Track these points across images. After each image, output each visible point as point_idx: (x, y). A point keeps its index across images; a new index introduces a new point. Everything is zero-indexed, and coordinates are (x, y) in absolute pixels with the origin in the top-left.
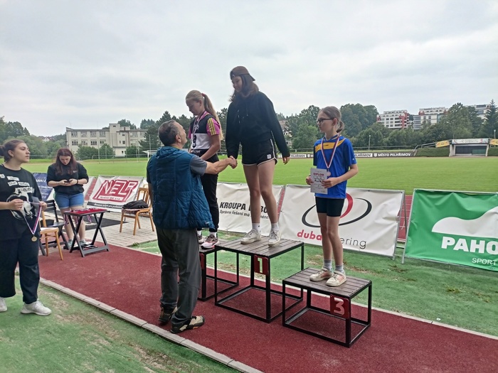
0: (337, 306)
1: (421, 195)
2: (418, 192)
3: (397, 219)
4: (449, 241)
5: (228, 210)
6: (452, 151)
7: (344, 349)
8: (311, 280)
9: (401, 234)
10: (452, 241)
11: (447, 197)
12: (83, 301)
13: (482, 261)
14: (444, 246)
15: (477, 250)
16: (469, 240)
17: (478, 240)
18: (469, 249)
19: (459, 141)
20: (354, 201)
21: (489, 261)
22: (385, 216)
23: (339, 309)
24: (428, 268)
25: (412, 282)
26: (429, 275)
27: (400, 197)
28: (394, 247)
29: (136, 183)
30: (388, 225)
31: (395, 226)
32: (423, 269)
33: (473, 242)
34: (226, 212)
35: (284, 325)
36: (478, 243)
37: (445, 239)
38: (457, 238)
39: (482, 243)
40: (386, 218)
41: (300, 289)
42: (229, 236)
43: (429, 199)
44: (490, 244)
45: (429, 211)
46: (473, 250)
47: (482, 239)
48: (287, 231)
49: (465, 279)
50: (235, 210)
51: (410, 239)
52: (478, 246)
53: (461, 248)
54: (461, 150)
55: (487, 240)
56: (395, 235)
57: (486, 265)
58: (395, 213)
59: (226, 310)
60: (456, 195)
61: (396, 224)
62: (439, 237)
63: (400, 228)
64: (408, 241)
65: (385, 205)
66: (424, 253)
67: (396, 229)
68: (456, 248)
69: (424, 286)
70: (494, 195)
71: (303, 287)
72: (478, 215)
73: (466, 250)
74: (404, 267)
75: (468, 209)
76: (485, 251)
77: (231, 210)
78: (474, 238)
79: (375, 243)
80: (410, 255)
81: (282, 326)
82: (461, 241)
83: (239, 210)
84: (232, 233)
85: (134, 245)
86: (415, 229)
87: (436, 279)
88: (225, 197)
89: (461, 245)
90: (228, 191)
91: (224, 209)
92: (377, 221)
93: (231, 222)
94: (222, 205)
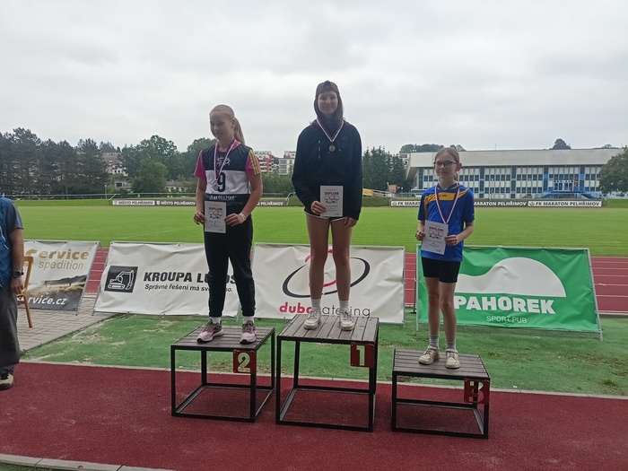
3: (402, 280)
4: (460, 301)
5: (160, 283)
7: (483, 442)
10: (464, 300)
13: (496, 318)
14: (456, 306)
15: (489, 307)
16: (479, 297)
17: (489, 297)
18: (482, 308)
21: (503, 318)
22: (387, 277)
27: (401, 254)
28: (402, 312)
30: (392, 288)
31: (401, 289)
33: (484, 299)
34: (157, 287)
36: (489, 300)
37: (456, 298)
38: (468, 296)
39: (493, 299)
40: (388, 280)
42: (169, 322)
44: (501, 300)
46: (485, 308)
47: (493, 295)
50: (174, 283)
51: (420, 302)
52: (489, 303)
53: (473, 306)
55: (498, 296)
56: (402, 299)
57: (501, 322)
58: (399, 272)
61: (401, 285)
64: (419, 304)
65: (386, 264)
67: (402, 291)
68: (469, 308)
70: (496, 248)
72: (485, 270)
73: (479, 308)
75: (476, 265)
76: (498, 307)
77: (167, 282)
78: (484, 295)
79: (382, 309)
81: (390, 432)
82: (472, 299)
83: (181, 282)
84: (171, 318)
88: (152, 265)
89: (473, 304)
90: (157, 256)
91: (151, 283)
92: (379, 284)
93: (168, 302)
94: (147, 277)
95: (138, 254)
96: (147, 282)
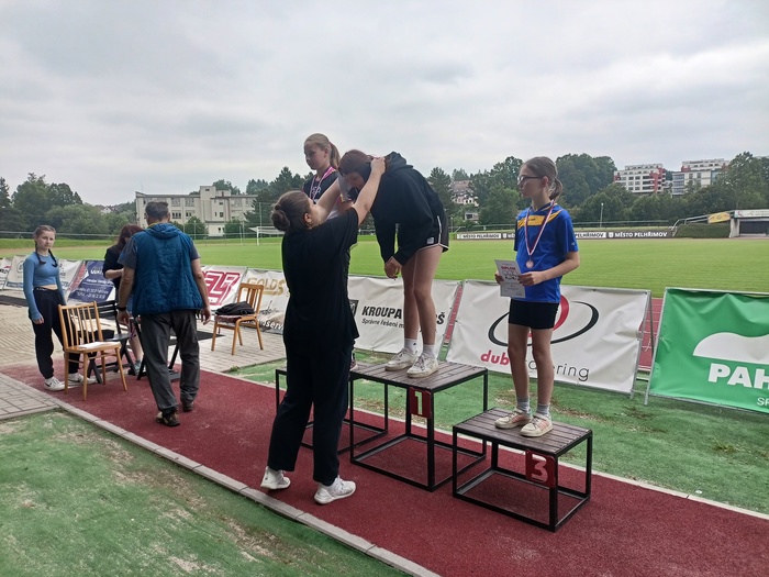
0: (537, 467)
1: (676, 297)
2: (672, 292)
3: (638, 336)
4: (720, 371)
5: (374, 318)
6: (734, 229)
7: (547, 534)
8: (498, 427)
9: (644, 358)
10: (726, 370)
11: (718, 301)
12: (154, 453)
14: (713, 378)
15: (765, 385)
16: (752, 368)
18: (753, 384)
19: (746, 213)
20: (571, 306)
22: (619, 330)
23: (539, 473)
24: (686, 412)
25: (659, 434)
26: (686, 423)
27: (644, 299)
28: (632, 378)
29: (236, 277)
30: (624, 344)
31: (635, 346)
32: (679, 414)
33: (760, 372)
34: (372, 322)
35: (456, 495)
37: (714, 367)
38: (733, 365)
40: (620, 334)
41: (481, 441)
42: (376, 359)
43: (691, 303)
45: (690, 323)
46: (758, 385)
48: (465, 351)
49: (745, 431)
50: (386, 319)
51: (657, 366)
52: (766, 379)
53: (740, 381)
54: (749, 227)
56: (635, 361)
58: (635, 325)
59: (367, 470)
60: (732, 298)
61: (636, 342)
62: (705, 364)
63: (642, 349)
64: (656, 370)
65: (620, 313)
66: (678, 389)
67: (637, 351)
68: (732, 382)
69: (678, 440)
71: (485, 438)
73: (747, 384)
74: (646, 411)
75: (752, 320)
77: (380, 318)
78: (760, 366)
79: (604, 372)
80: (658, 392)
81: (451, 497)
82: (739, 370)
83: (392, 319)
84: (381, 354)
85: (233, 370)
86: (667, 352)
87: (699, 430)
88: (370, 298)
89: (740, 377)
90: (375, 290)
91: (368, 318)
92: (608, 338)
93: (378, 338)
94: (365, 311)
95: (360, 287)
96: (365, 316)
